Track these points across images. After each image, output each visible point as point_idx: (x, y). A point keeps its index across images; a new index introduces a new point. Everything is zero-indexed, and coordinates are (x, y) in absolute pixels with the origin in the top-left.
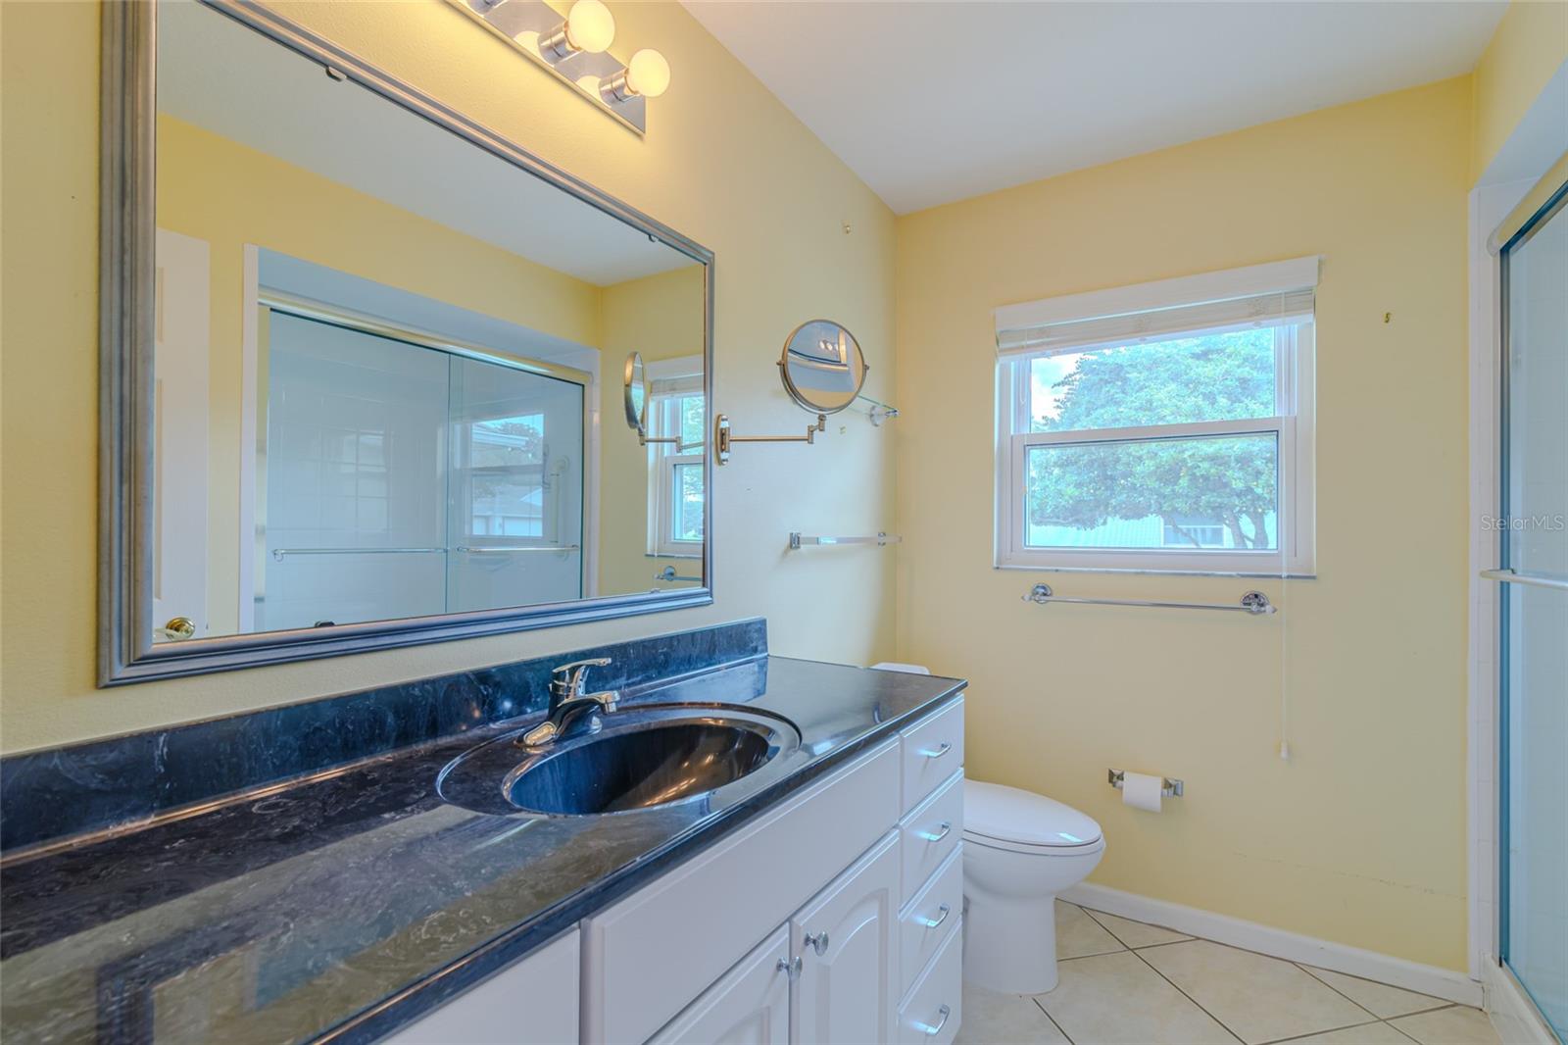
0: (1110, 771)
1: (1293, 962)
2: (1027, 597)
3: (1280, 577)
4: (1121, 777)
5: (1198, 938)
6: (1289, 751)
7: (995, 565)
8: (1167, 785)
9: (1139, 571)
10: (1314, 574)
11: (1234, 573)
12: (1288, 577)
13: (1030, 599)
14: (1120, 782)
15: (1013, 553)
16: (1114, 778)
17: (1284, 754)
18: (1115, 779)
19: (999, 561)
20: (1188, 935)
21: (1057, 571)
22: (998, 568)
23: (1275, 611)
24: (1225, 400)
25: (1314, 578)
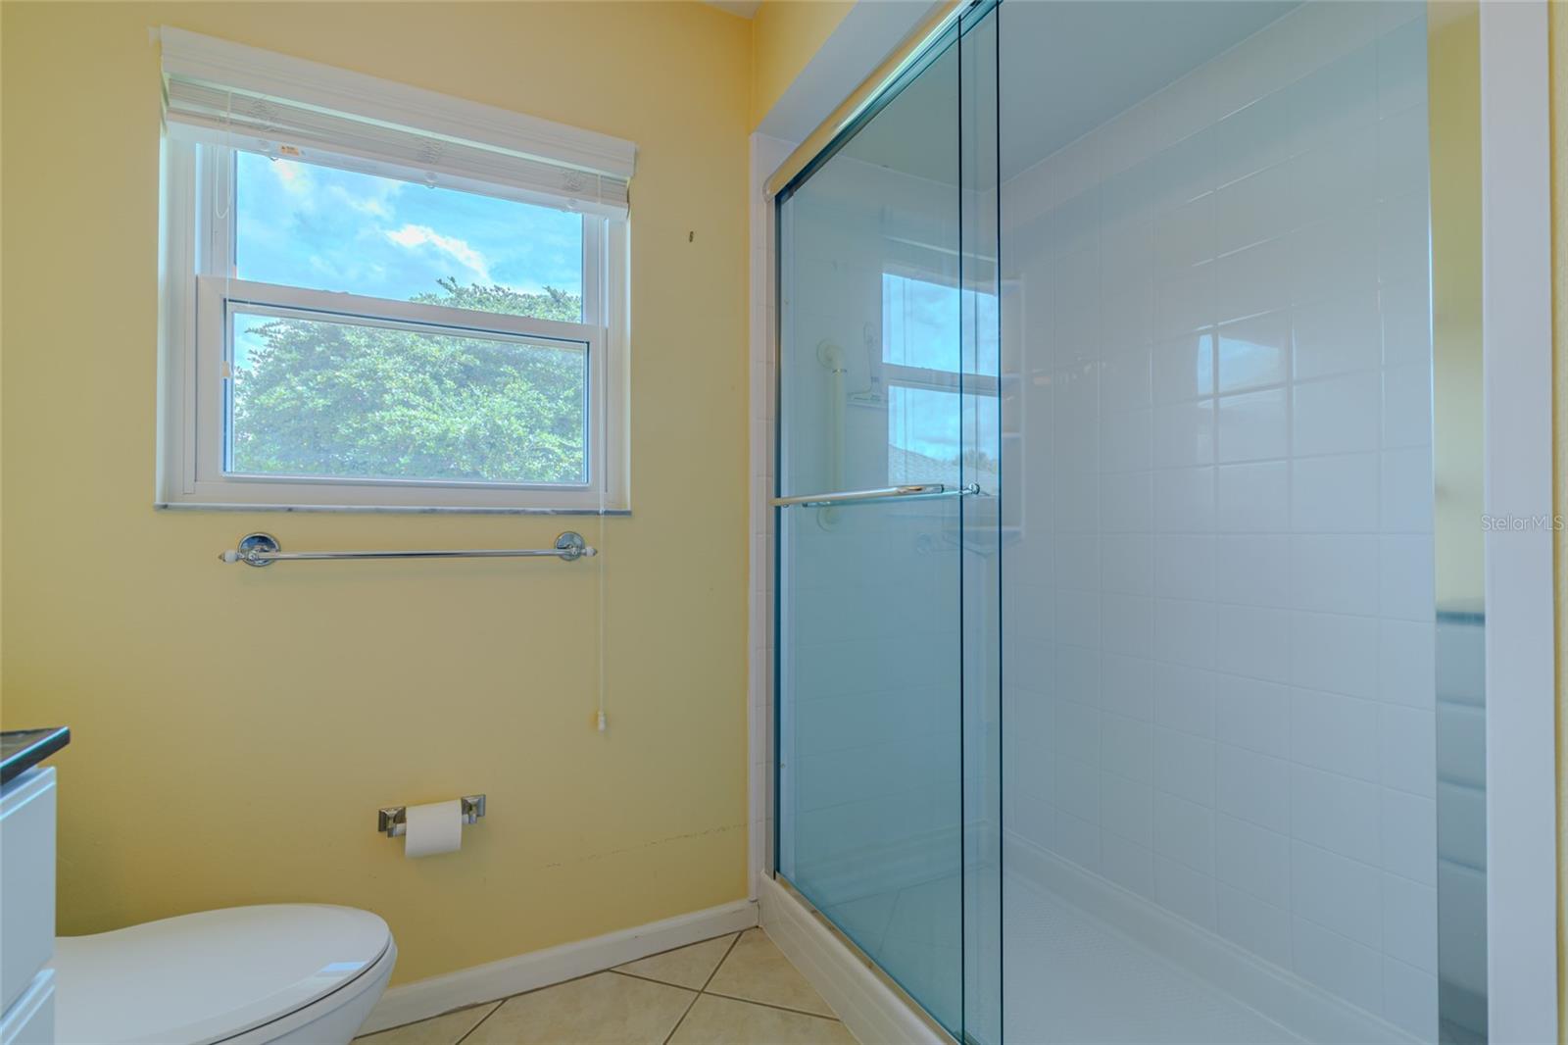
0: (380, 812)
1: (608, 970)
2: (230, 554)
3: (597, 513)
4: (400, 817)
5: (505, 1000)
6: (606, 722)
7: (158, 502)
8: (467, 807)
9: (427, 508)
10: (629, 509)
11: (547, 509)
12: (607, 513)
13: (237, 559)
14: (399, 827)
15: (198, 483)
16: (389, 822)
17: (601, 726)
18: (391, 824)
19: (169, 492)
20: (494, 1001)
21: (290, 510)
22: (165, 507)
23: (595, 553)
24: (452, 383)
25: (628, 513)
